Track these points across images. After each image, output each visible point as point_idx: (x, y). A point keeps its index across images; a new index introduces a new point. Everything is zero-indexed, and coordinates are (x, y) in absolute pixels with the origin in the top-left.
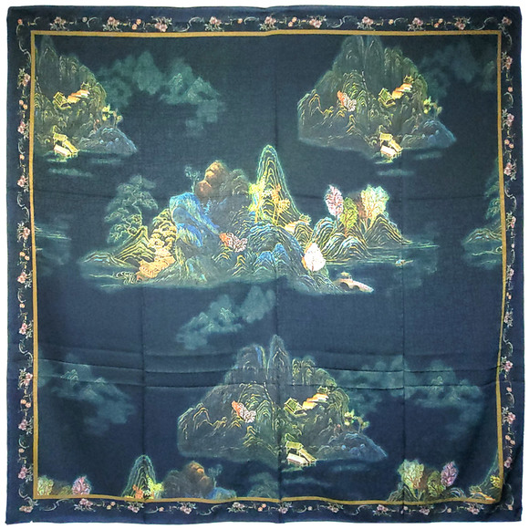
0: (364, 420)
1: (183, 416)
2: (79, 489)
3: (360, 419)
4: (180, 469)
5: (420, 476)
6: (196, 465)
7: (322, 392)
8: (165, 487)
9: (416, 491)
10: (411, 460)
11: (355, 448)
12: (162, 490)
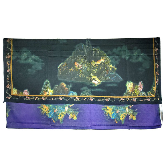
0: (115, 67)
1: (59, 66)
2: (25, 93)
3: (114, 67)
4: (58, 85)
5: (132, 87)
6: (64, 84)
7: (102, 59)
8: (54, 91)
9: (131, 92)
10: (129, 81)
11: (113, 78)
12: (53, 92)
